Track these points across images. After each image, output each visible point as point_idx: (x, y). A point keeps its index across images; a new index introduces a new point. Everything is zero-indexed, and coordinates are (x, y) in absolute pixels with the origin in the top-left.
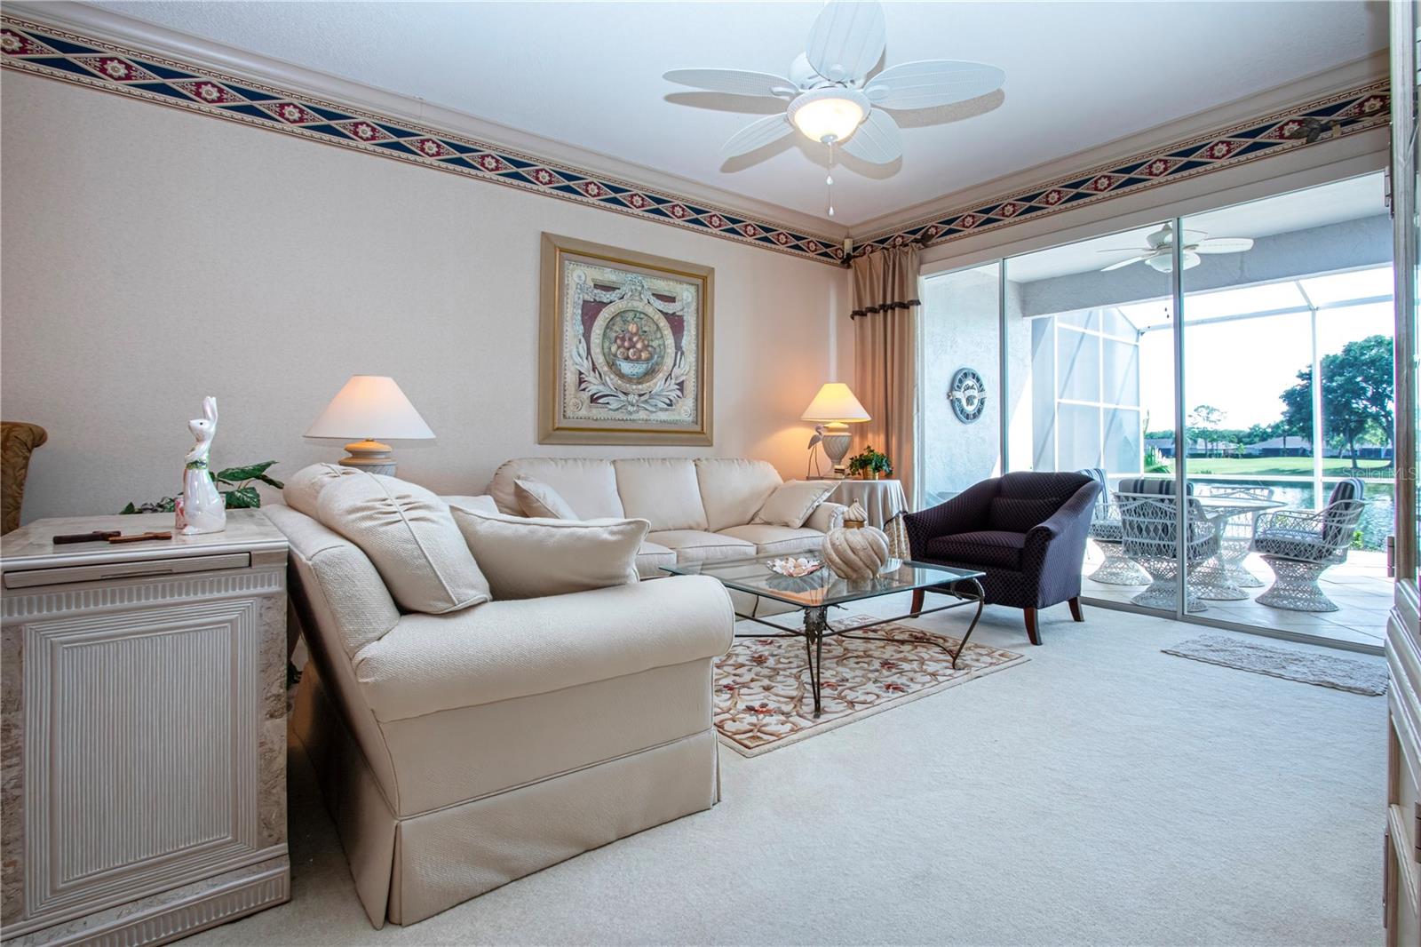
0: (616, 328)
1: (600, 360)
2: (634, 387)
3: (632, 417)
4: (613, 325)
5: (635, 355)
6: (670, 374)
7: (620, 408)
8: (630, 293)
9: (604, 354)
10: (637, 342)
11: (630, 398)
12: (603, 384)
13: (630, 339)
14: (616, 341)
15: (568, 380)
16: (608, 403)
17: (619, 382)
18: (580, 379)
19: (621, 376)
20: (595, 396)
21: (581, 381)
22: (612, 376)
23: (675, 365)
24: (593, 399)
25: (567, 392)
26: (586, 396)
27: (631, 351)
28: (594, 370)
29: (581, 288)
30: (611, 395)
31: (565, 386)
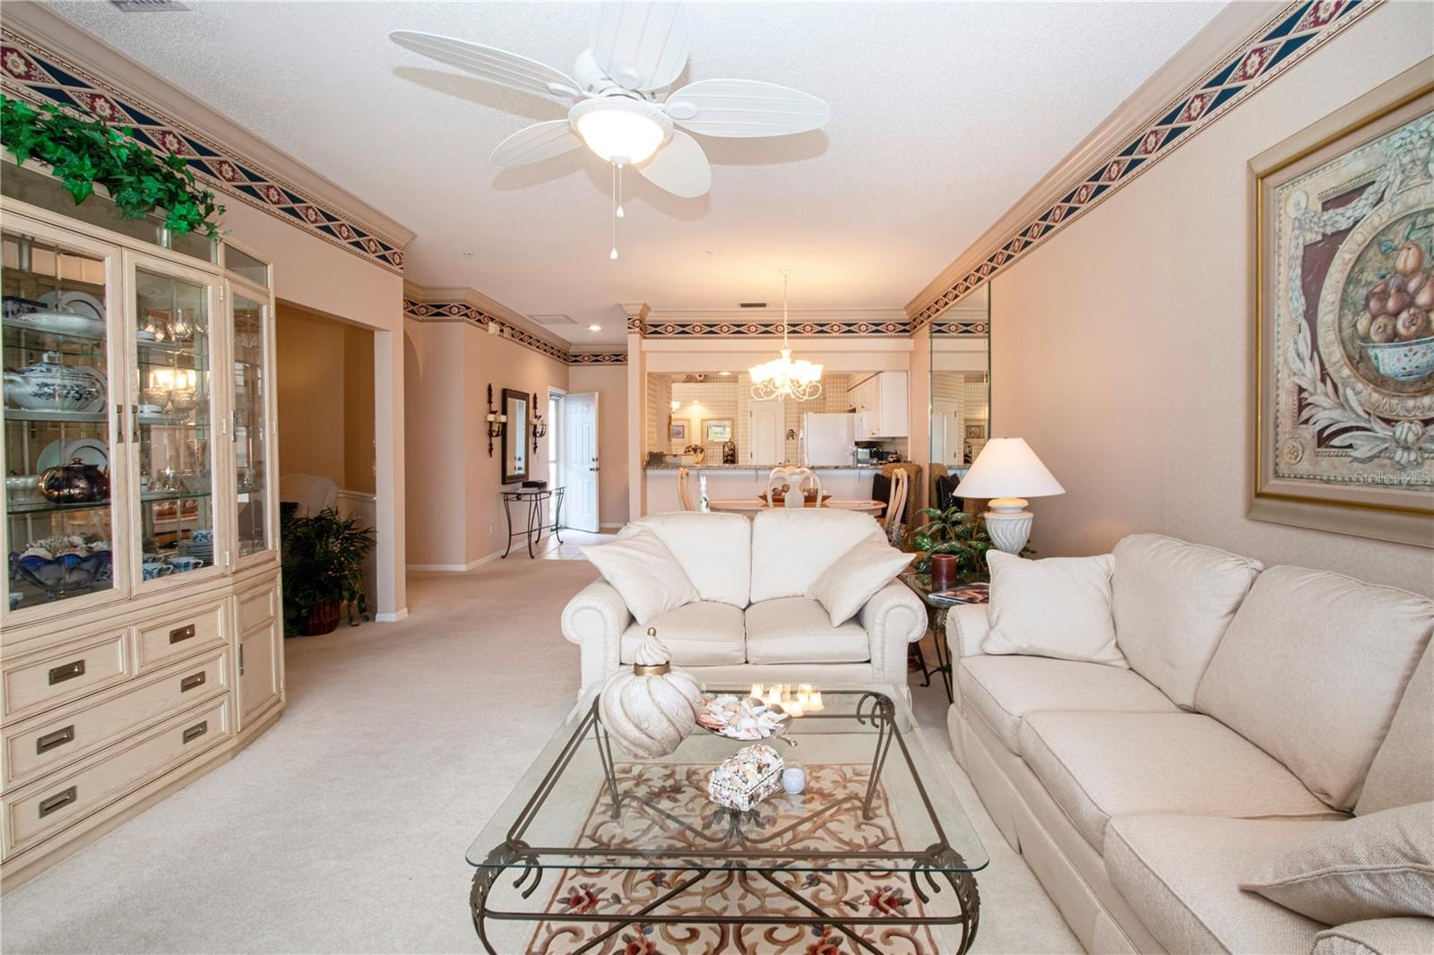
0: (1368, 275)
1: (1335, 356)
2: (1410, 404)
4: (1362, 269)
7: (1375, 451)
12: (1342, 406)
15: (1282, 406)
16: (1351, 446)
17: (1376, 395)
18: (1300, 400)
19: (1378, 381)
20: (1325, 434)
21: (1302, 406)
22: (1359, 385)
24: (1323, 439)
25: (1280, 429)
26: (1309, 432)
28: (1323, 380)
29: (1300, 225)
30: (1358, 428)
31: (1277, 418)
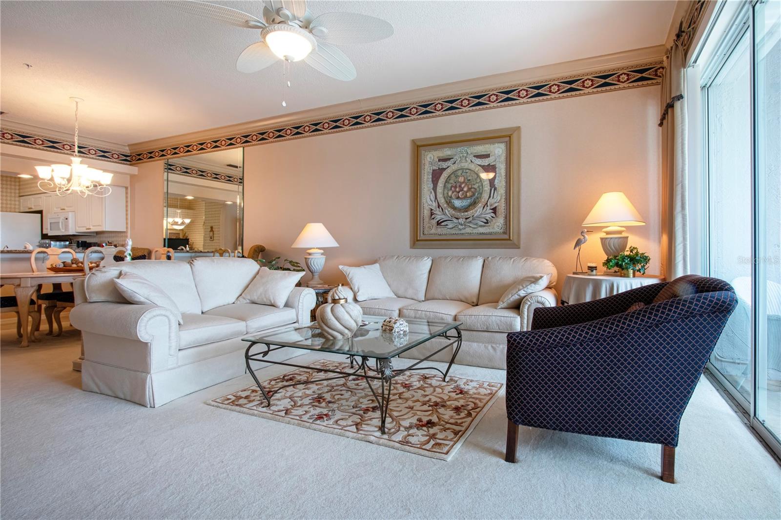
0: (452, 181)
1: (442, 201)
2: (463, 214)
3: (461, 232)
4: (450, 180)
5: (463, 195)
6: (487, 204)
7: (454, 227)
8: (459, 159)
9: (444, 197)
10: (464, 187)
11: (460, 221)
12: (444, 214)
13: (460, 186)
14: (451, 189)
15: (425, 214)
16: (447, 225)
17: (453, 212)
18: (431, 213)
19: (455, 208)
20: (440, 222)
22: (449, 209)
23: (490, 197)
24: (439, 223)
25: (424, 221)
26: (434, 222)
27: (461, 193)
28: (439, 208)
29: (431, 163)
30: (449, 220)
31: (423, 218)
